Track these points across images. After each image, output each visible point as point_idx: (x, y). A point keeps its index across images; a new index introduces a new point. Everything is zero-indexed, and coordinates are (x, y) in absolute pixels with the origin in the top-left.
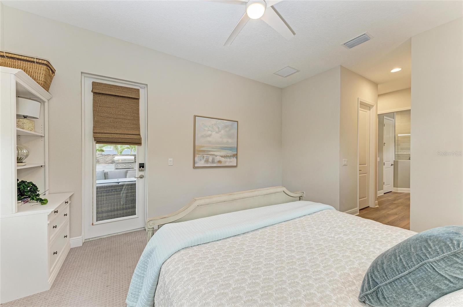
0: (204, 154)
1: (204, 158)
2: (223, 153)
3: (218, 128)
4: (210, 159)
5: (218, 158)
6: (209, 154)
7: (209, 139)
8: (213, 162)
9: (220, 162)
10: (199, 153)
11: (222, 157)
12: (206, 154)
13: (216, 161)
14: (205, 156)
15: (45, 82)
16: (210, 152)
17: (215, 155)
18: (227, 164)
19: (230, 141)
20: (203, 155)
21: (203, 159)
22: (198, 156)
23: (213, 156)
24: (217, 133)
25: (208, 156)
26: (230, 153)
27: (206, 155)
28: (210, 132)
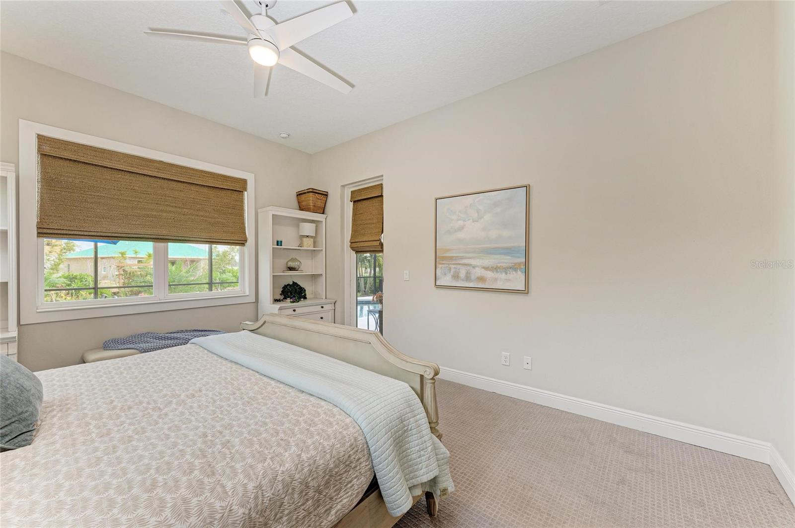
0: (451, 264)
1: (452, 271)
2: (489, 261)
3: (478, 211)
4: (462, 274)
5: (478, 272)
6: (459, 264)
7: (460, 235)
8: (468, 278)
9: (481, 279)
10: (443, 262)
11: (486, 268)
12: (453, 264)
13: (473, 277)
14: (453, 266)
15: (314, 206)
16: (462, 259)
17: (471, 265)
18: (499, 285)
19: (506, 233)
20: (449, 264)
21: (450, 272)
22: (441, 268)
23: (468, 267)
24: (475, 221)
25: (458, 266)
26: (506, 261)
27: (455, 266)
28: (461, 223)
